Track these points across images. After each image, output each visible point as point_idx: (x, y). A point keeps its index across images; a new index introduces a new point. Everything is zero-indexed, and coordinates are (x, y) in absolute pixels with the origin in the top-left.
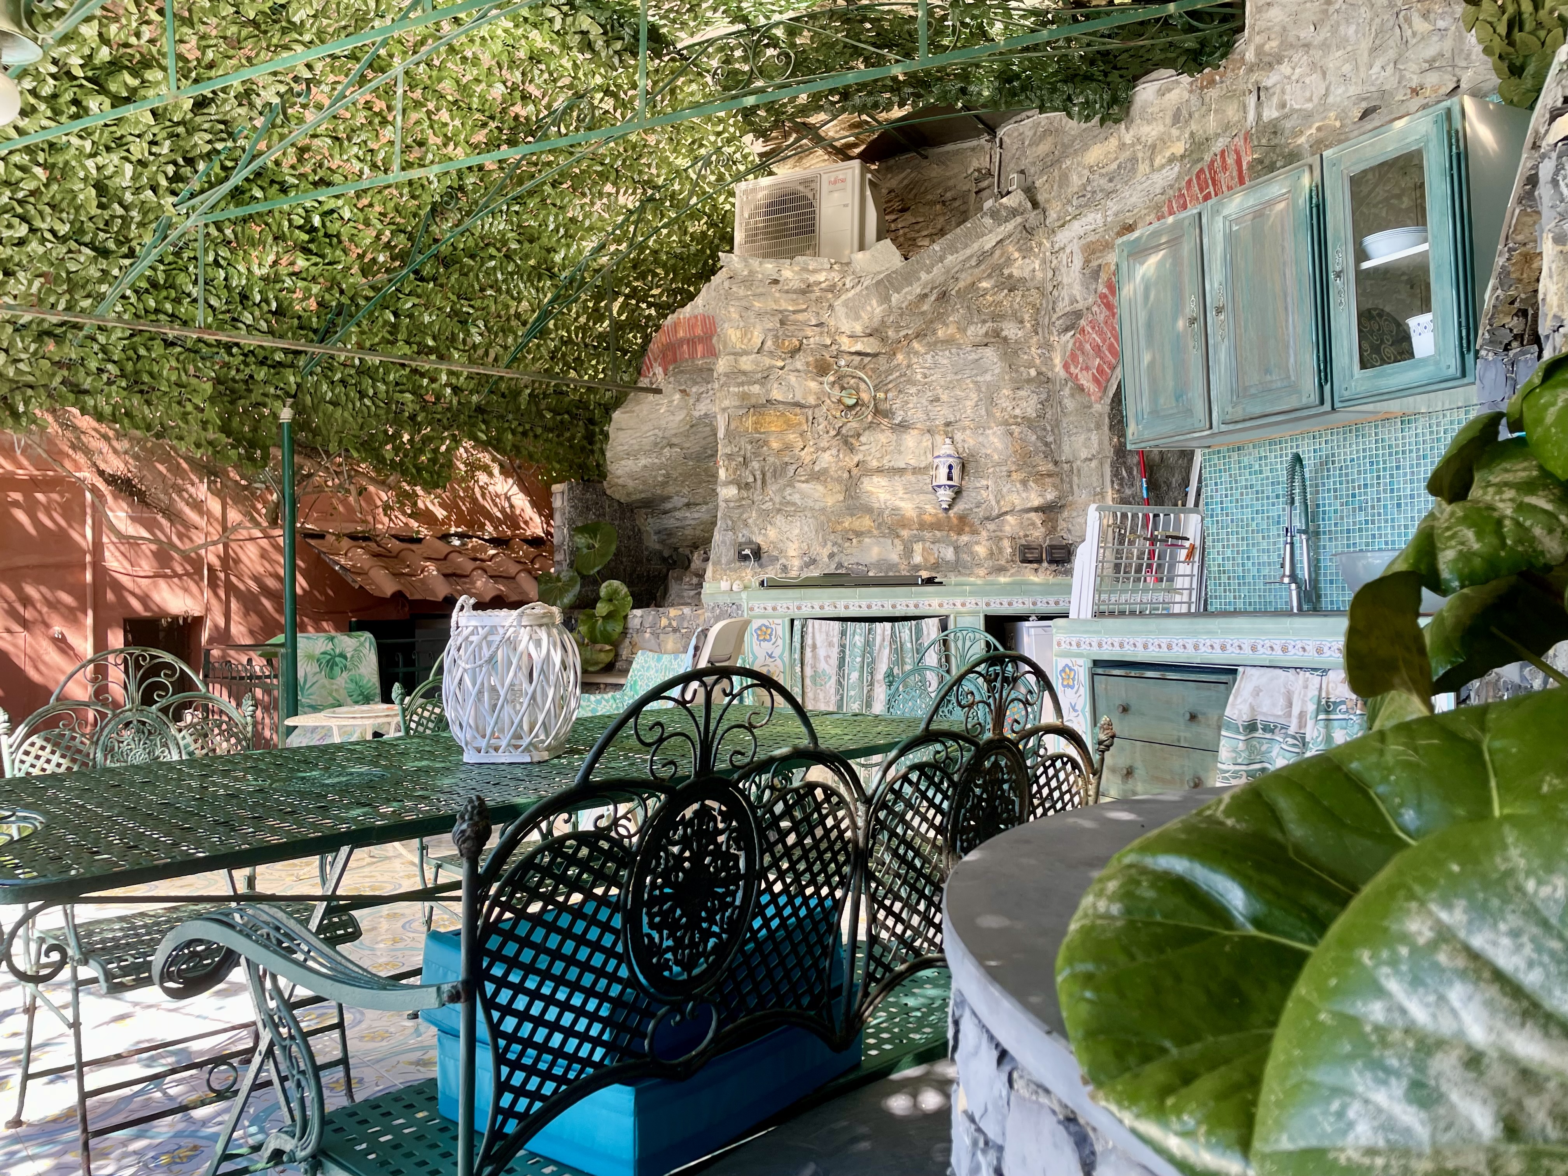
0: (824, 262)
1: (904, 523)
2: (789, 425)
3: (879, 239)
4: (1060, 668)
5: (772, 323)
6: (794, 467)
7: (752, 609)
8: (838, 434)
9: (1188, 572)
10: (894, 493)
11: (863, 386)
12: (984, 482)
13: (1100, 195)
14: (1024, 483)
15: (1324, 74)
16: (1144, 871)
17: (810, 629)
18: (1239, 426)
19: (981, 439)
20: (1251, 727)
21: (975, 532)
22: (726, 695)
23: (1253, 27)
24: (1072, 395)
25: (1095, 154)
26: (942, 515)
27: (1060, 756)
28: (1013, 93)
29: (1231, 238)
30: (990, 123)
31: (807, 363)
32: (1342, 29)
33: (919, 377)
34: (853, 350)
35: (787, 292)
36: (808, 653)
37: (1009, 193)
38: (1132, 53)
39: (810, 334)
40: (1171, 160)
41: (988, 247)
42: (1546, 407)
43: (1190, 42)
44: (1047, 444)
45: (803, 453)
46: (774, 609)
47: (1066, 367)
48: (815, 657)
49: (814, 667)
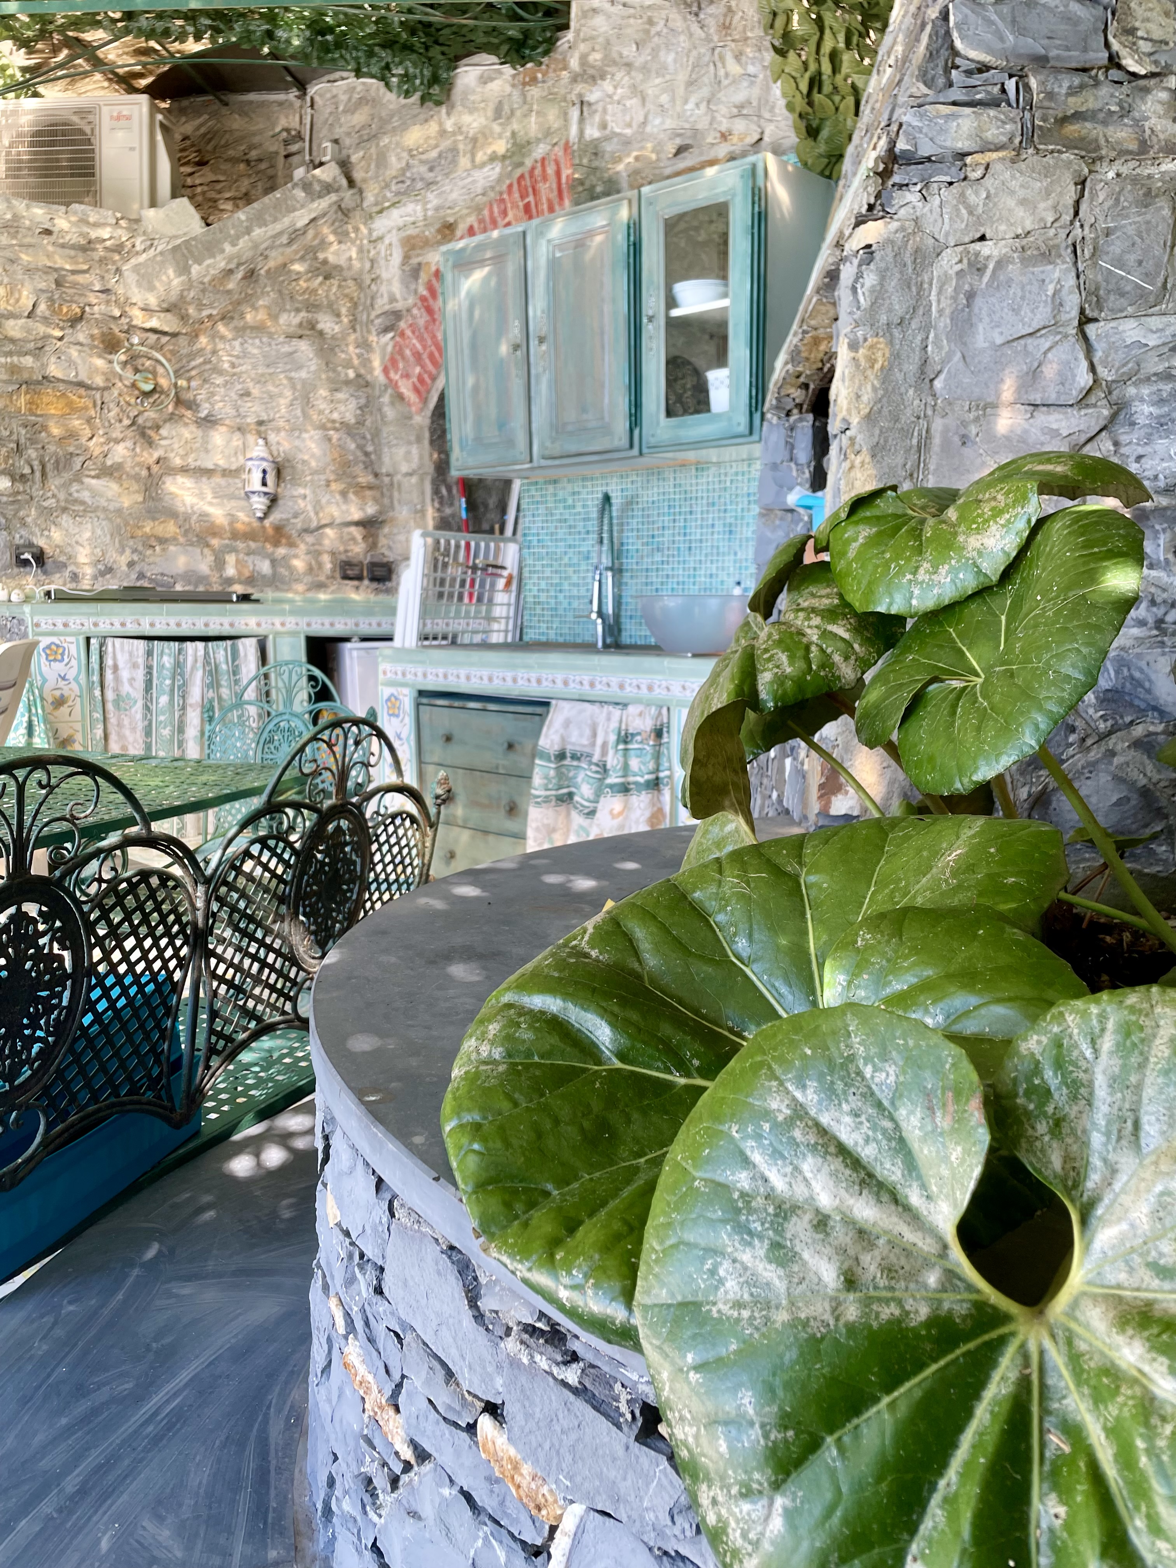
0: (108, 215)
1: (214, 531)
2: (73, 409)
3: (174, 196)
4: (385, 697)
5: (45, 283)
6: (81, 459)
7: (37, 625)
8: (133, 423)
9: (506, 601)
10: (201, 496)
11: (160, 370)
12: (301, 491)
13: (420, 185)
14: (344, 494)
15: (644, 100)
16: (523, 1011)
17: (110, 649)
18: (557, 462)
19: (297, 443)
20: (561, 756)
21: (292, 545)
22: (42, 787)
23: (578, 32)
24: (392, 403)
25: (414, 136)
26: (256, 524)
27: (400, 814)
28: (326, 48)
29: (554, 264)
30: (300, 76)
31: (92, 336)
32: (662, 54)
33: (226, 366)
34: (148, 325)
35: (63, 246)
36: (109, 675)
37: (321, 164)
38: (454, 29)
39: (94, 301)
40: (493, 158)
41: (300, 224)
42: (848, 542)
43: (513, 31)
44: (367, 454)
45: (91, 443)
46: (65, 625)
47: (386, 371)
48: (117, 679)
49: (116, 690)
